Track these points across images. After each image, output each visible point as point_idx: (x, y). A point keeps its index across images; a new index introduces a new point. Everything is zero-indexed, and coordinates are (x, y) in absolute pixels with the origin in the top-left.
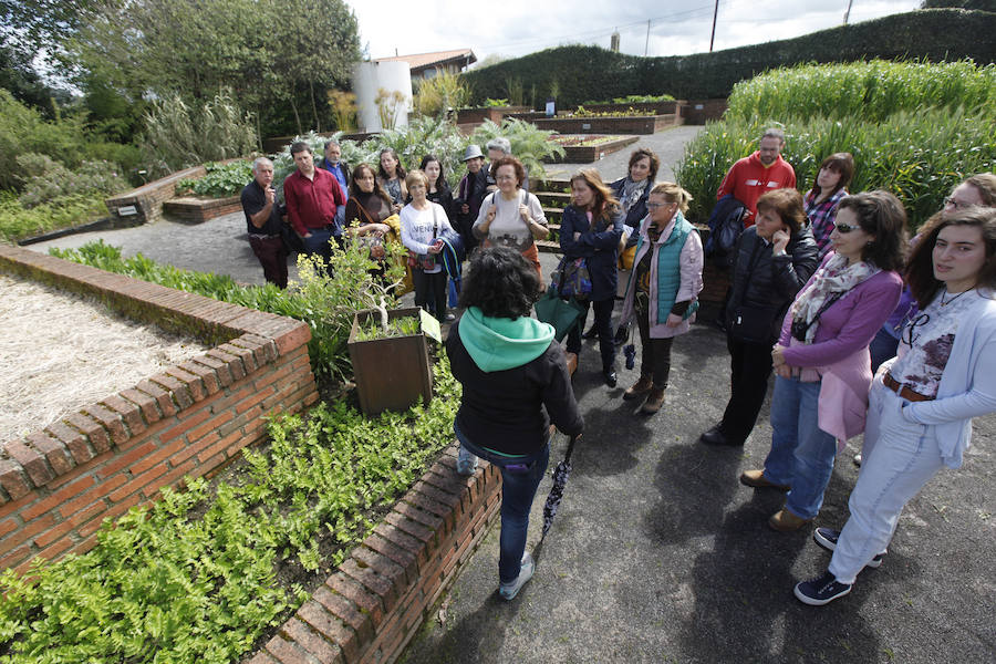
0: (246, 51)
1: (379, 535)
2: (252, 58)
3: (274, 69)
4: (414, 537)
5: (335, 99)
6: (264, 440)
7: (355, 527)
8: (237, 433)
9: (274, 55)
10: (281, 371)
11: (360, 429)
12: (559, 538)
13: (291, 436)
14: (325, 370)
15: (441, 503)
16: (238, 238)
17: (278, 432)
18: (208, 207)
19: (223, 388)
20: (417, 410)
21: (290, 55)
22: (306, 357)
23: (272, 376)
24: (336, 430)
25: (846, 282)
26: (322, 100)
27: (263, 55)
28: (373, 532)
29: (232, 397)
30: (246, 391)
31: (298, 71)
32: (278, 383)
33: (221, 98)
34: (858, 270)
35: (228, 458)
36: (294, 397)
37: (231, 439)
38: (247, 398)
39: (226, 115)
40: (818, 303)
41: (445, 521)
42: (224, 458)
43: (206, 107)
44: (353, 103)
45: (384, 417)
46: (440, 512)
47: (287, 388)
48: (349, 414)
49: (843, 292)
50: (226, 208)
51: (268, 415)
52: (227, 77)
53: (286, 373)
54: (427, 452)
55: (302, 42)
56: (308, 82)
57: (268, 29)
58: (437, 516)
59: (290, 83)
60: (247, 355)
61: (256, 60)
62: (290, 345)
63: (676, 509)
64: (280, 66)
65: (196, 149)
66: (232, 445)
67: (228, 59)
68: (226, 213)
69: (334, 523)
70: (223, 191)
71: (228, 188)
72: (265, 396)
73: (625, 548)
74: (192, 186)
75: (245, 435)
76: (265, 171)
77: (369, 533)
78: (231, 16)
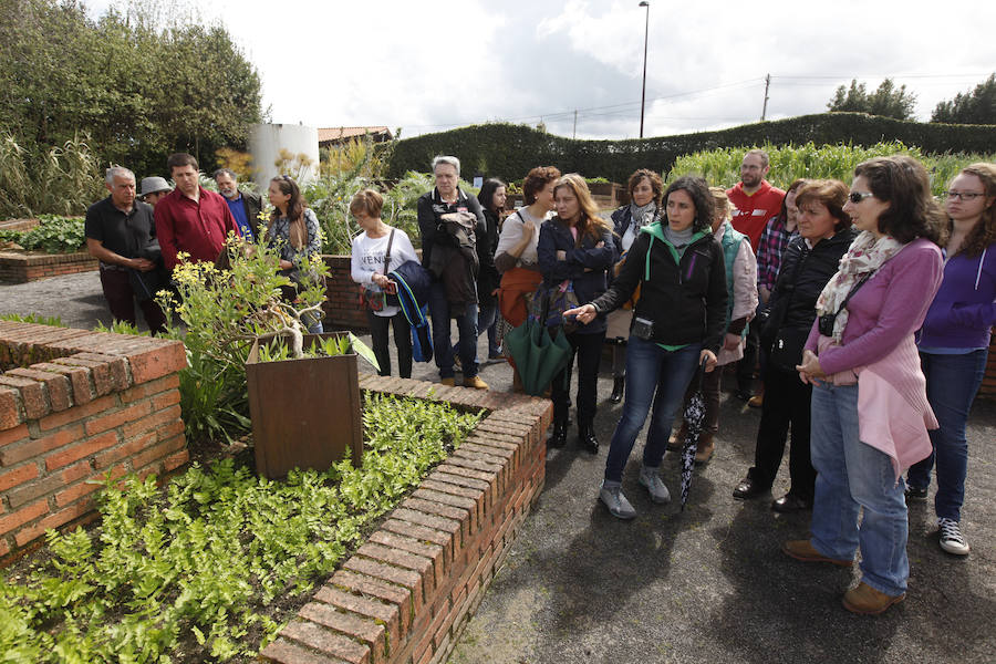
0: (116, 95)
1: (288, 639)
2: (123, 104)
3: (151, 118)
4: (351, 636)
5: (225, 158)
6: (90, 517)
7: (244, 633)
8: (42, 505)
9: (153, 103)
10: (133, 411)
11: (256, 493)
12: (560, 648)
13: (138, 513)
14: (201, 427)
15: (392, 583)
16: (75, 300)
17: (118, 505)
18: (35, 264)
19: (27, 423)
20: (344, 467)
21: (175, 105)
22: (175, 395)
23: (116, 415)
24: (214, 500)
25: (873, 259)
26: (209, 160)
27: (138, 102)
28: (278, 636)
29: (41, 443)
30: (69, 434)
31: (182, 124)
32: (126, 428)
33: (76, 144)
34: (886, 244)
35: (16, 548)
36: (149, 454)
37: (28, 514)
38: (67, 444)
39: (79, 165)
40: (845, 289)
41: (400, 609)
42: (8, 548)
43: (52, 154)
44: (247, 164)
45: (292, 476)
46: (391, 596)
47: (139, 438)
48: (238, 473)
49: (872, 271)
50: (63, 267)
51: (101, 478)
52: (88, 121)
53: (141, 413)
54: (362, 519)
55: (191, 93)
56: (193, 137)
57: (148, 75)
58: (387, 602)
59: (170, 137)
60: (80, 375)
61: (129, 107)
62: (152, 370)
63: (714, 595)
64: (161, 117)
65: (30, 202)
66: (28, 524)
67: (90, 103)
68: (63, 273)
69: (206, 629)
70: (63, 246)
71: (70, 242)
72: (102, 446)
73: (659, 654)
74: (17, 239)
75: (55, 508)
76: (125, 186)
77: (270, 638)
78: (102, 57)
